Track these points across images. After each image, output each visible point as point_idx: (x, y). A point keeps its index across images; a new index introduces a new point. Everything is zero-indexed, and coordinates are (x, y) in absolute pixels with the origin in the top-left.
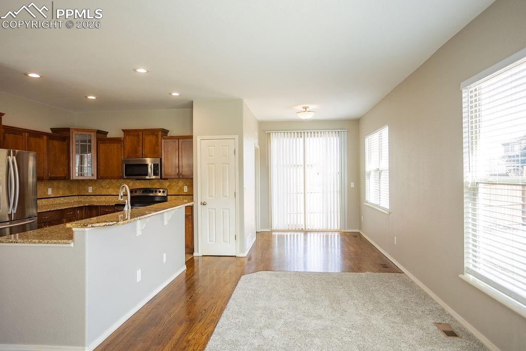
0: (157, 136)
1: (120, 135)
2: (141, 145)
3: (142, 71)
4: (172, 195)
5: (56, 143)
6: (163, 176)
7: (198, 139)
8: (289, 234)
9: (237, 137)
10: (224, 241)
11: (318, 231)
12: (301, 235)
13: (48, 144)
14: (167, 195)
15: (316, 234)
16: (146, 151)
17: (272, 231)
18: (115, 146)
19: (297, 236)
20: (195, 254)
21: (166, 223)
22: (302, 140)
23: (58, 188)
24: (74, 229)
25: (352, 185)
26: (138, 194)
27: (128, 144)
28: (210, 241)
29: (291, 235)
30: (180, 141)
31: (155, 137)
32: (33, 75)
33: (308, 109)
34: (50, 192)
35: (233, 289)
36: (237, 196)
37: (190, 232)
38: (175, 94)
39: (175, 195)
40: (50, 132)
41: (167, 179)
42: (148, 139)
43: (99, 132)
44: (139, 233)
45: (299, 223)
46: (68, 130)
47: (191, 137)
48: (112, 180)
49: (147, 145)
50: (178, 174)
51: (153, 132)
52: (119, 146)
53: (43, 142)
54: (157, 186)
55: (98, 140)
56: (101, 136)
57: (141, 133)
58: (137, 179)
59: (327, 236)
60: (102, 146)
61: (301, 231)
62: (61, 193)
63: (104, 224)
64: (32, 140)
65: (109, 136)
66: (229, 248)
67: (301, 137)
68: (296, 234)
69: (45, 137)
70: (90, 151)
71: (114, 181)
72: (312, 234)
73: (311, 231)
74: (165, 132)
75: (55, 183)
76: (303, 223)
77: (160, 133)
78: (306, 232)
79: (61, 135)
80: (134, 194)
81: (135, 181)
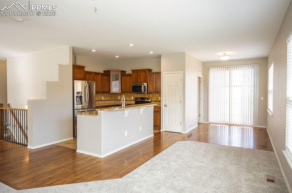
0: (146, 72)
1: (130, 72)
2: (139, 77)
3: (131, 45)
4: (154, 101)
5: (104, 77)
6: (149, 92)
7: (163, 74)
8: (219, 125)
9: (182, 72)
10: (175, 125)
11: (238, 125)
12: (227, 127)
13: (101, 78)
14: (151, 101)
15: (236, 127)
16: (142, 80)
17: (210, 123)
18: (128, 78)
19: (224, 127)
20: (161, 130)
21: (141, 113)
22: (228, 71)
23: (106, 96)
24: (98, 111)
25: (262, 98)
26: (139, 100)
27: (134, 77)
28: (168, 124)
29: (220, 126)
30: (157, 74)
31: (145, 73)
32: (94, 51)
33: (226, 55)
34: (103, 98)
35: (169, 146)
36: (182, 102)
37: (160, 119)
38: (151, 53)
39: (155, 101)
40: (103, 72)
41: (151, 93)
42: (142, 74)
43: (122, 71)
44: (126, 116)
45: (226, 120)
46: (109, 71)
47: (160, 73)
48: (128, 93)
49: (142, 77)
50: (155, 91)
51: (145, 71)
52: (130, 78)
53: (99, 77)
54: (147, 97)
55: (122, 75)
56: (123, 73)
57: (139, 71)
58: (138, 93)
59: (244, 129)
60: (123, 78)
61: (227, 124)
62: (107, 99)
63: (108, 110)
64: (96, 76)
65: (127, 73)
66: (178, 129)
67: (228, 70)
68: (224, 126)
69: (100, 75)
70: (118, 80)
71: (129, 94)
72: (234, 127)
73: (233, 125)
74: (150, 70)
75: (105, 94)
76: (228, 120)
77: (147, 71)
78: (230, 125)
79: (107, 73)
80: (137, 100)
81: (137, 94)
